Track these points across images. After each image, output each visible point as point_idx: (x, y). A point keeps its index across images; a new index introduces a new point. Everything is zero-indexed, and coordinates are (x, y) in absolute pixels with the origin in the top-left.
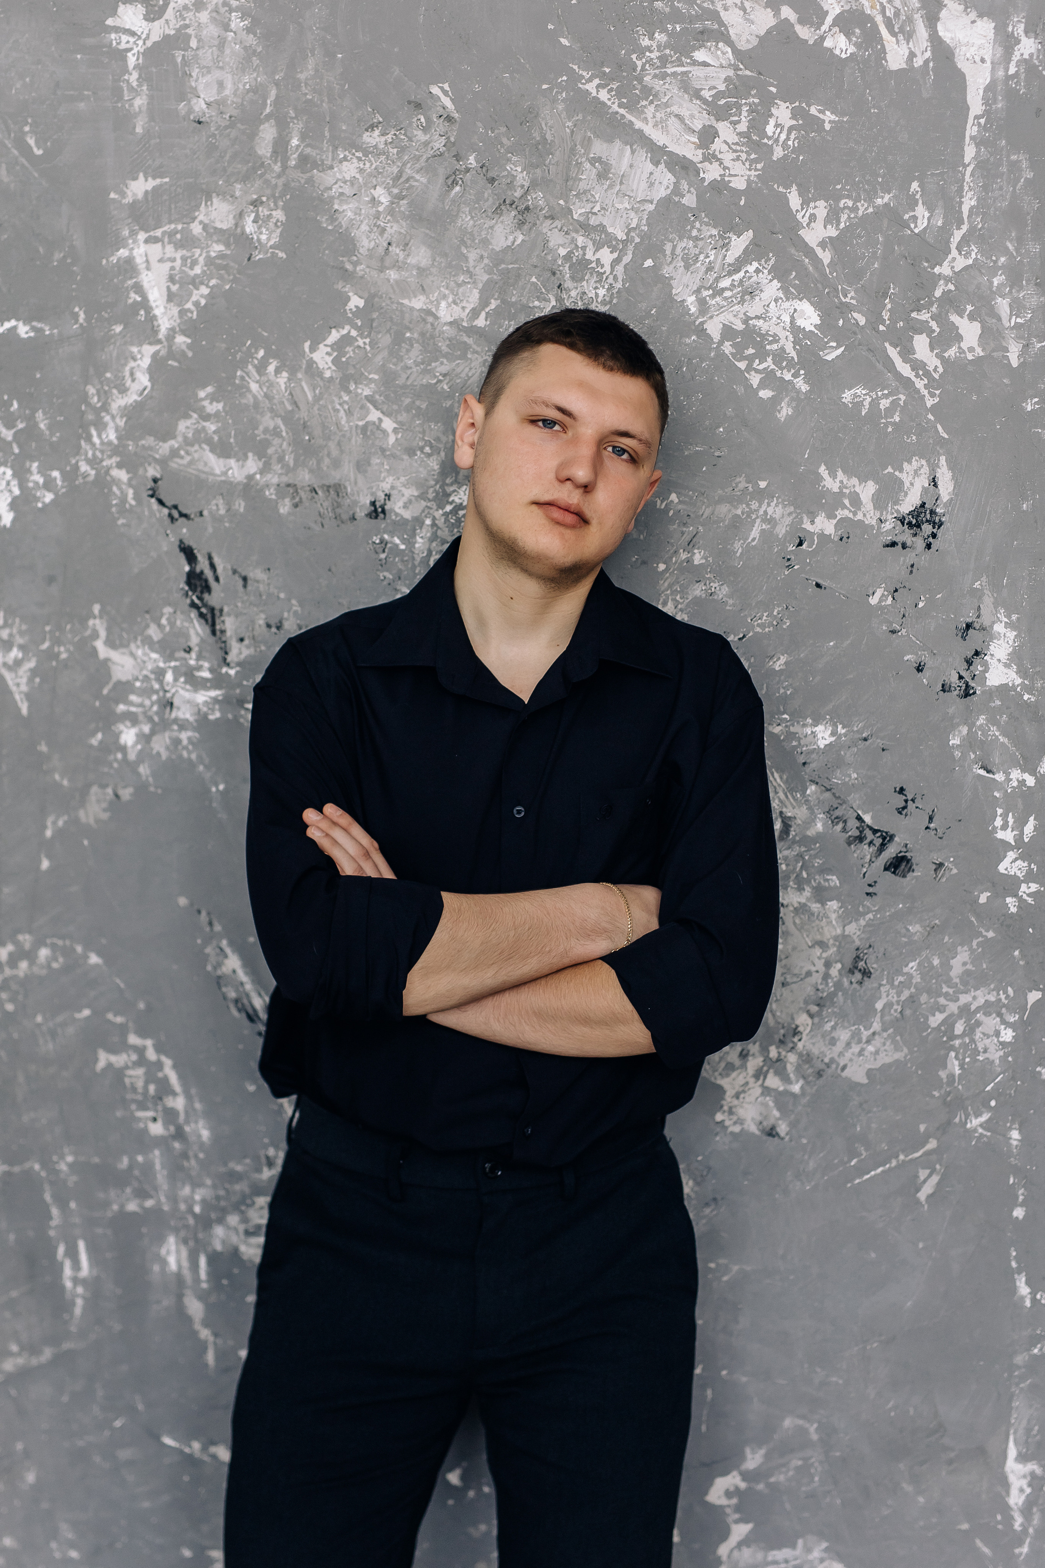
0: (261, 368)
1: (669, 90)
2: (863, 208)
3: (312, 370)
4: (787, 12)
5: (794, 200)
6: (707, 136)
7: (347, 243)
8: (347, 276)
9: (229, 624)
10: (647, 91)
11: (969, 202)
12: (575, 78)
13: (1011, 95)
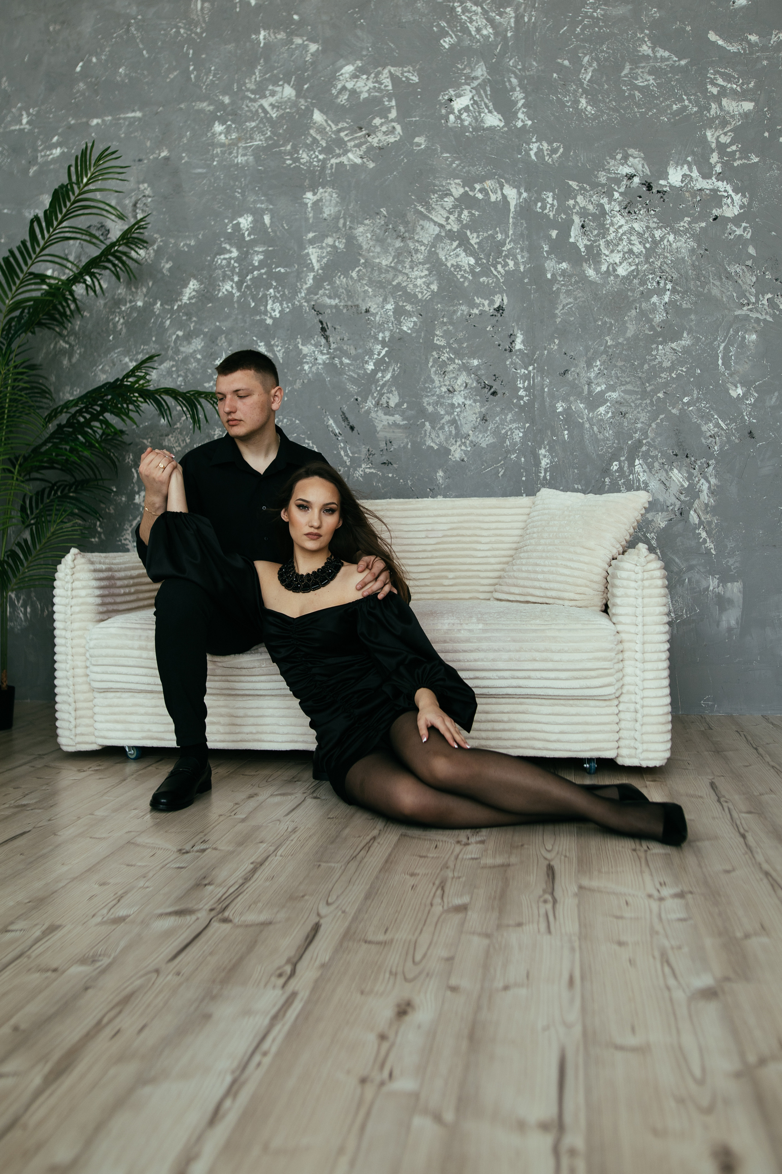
0: (339, 277)
1: (438, 208)
2: (485, 235)
3: (352, 278)
4: (467, 189)
5: (468, 233)
6: (448, 218)
7: (360, 247)
8: (360, 255)
9: (331, 339)
10: (433, 208)
11: (511, 232)
12: (416, 206)
13: (521, 206)
